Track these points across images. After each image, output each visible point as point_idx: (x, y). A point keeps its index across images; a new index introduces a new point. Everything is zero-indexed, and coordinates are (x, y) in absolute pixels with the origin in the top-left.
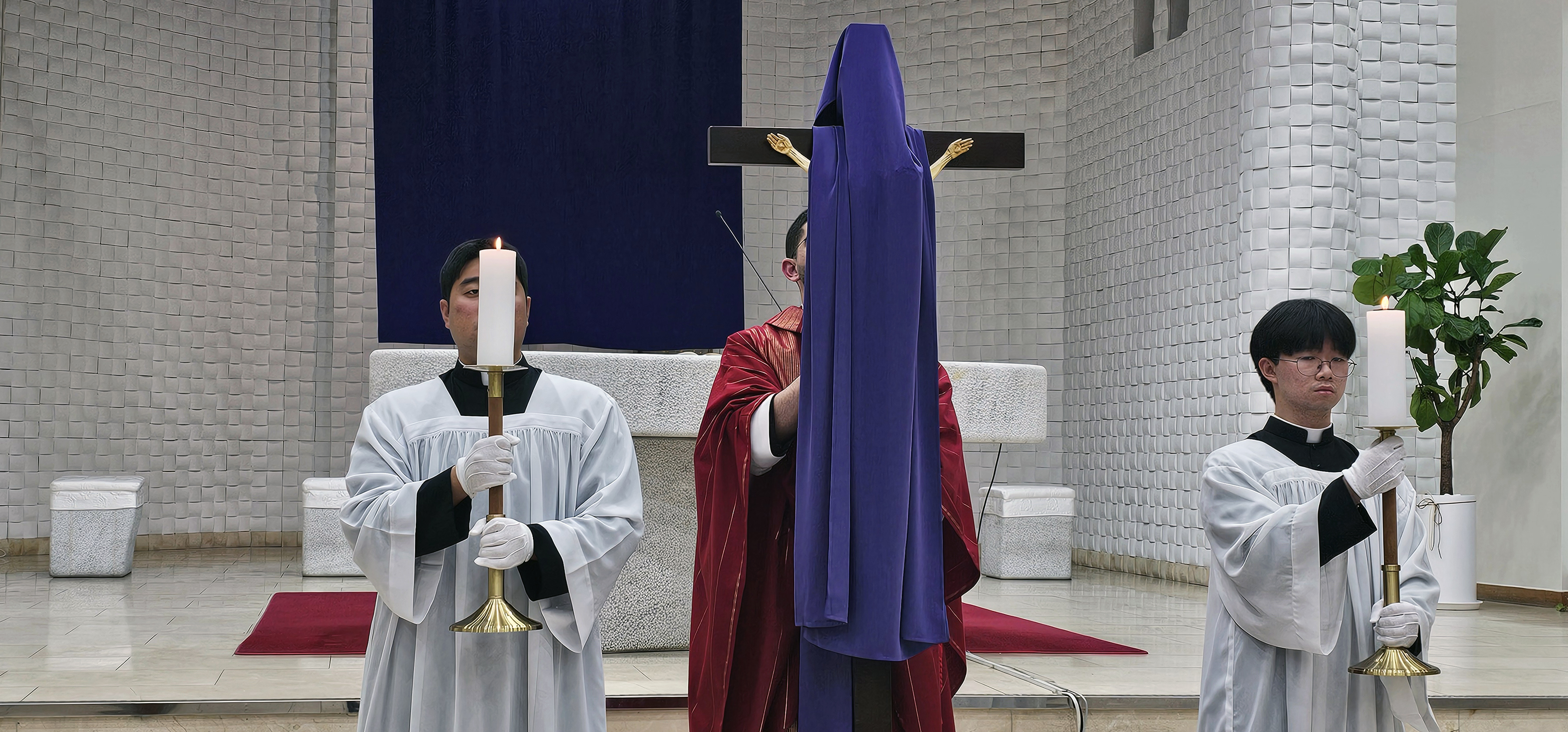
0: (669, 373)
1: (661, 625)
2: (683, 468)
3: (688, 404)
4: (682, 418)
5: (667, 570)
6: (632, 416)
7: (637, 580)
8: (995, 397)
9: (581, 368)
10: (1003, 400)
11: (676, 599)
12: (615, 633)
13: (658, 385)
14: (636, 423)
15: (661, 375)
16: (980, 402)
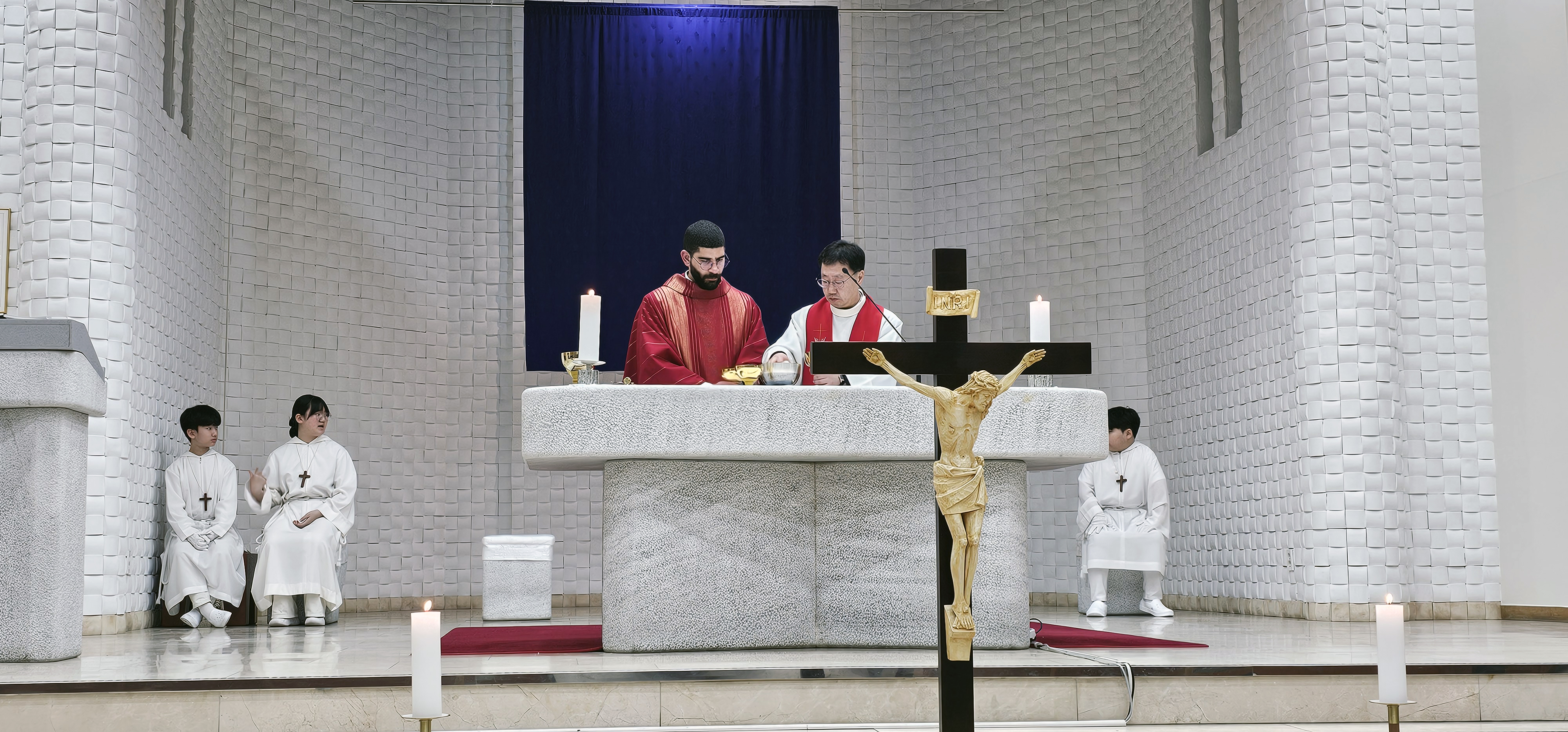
0: (775, 401)
1: (776, 625)
2: (792, 488)
3: (792, 428)
4: (787, 440)
5: (780, 578)
6: (745, 439)
7: (754, 585)
8: (1061, 417)
9: (699, 398)
10: (1068, 419)
11: (789, 602)
12: (735, 632)
13: (766, 411)
14: (747, 445)
15: (769, 403)
16: (1048, 421)
